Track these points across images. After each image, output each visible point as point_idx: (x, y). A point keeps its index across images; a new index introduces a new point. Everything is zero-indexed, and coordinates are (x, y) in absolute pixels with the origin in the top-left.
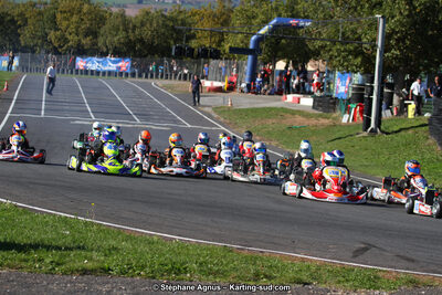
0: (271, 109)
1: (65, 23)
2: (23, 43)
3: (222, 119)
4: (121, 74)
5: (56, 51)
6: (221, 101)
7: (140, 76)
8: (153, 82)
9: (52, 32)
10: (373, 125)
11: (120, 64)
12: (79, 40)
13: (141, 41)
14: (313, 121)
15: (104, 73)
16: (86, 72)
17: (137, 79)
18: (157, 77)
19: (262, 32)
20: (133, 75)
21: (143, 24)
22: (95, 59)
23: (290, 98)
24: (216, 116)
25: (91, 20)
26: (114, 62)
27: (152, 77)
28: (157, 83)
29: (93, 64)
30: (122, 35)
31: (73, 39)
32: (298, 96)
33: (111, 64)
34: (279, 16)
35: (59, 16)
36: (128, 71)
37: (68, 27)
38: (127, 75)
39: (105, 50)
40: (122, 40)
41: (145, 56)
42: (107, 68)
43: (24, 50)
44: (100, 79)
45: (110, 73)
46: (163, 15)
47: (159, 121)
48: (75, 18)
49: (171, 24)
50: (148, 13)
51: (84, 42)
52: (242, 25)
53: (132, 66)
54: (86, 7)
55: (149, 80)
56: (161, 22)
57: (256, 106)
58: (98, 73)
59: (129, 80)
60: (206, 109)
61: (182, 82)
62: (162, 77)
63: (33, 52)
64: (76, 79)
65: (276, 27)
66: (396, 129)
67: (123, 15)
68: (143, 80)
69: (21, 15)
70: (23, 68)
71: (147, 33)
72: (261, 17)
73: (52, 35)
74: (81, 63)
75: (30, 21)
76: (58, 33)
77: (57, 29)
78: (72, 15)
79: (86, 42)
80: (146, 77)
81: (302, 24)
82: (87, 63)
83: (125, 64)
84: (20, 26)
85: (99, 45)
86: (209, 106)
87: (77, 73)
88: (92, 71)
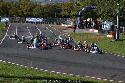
0: (85, 33)
1: (23, 8)
2: (10, 14)
4: (40, 23)
5: (20, 16)
6: (71, 30)
7: (46, 23)
8: (50, 25)
9: (19, 10)
10: (116, 38)
11: (39, 20)
12: (27, 13)
13: (46, 13)
14: (98, 37)
15: (35, 23)
16: (29, 22)
17: (45, 24)
19: (83, 10)
20: (44, 23)
21: (46, 8)
22: (32, 18)
23: (91, 30)
25: (31, 7)
26: (38, 19)
27: (49, 24)
28: (51, 26)
29: (32, 20)
30: (40, 11)
31: (25, 13)
32: (94, 29)
33: (37, 20)
34: (88, 5)
35: (21, 5)
36: (42, 22)
37: (24, 9)
38: (42, 23)
39: (35, 16)
41: (47, 17)
43: (11, 16)
44: (34, 24)
46: (52, 5)
47: (51, 37)
48: (26, 6)
49: (55, 8)
50: (48, 4)
52: (77, 8)
53: (43, 20)
54: (29, 3)
55: (48, 25)
56: (52, 7)
57: (81, 32)
58: (33, 22)
59: (42, 25)
60: (66, 33)
61: (58, 25)
62: (52, 24)
63: (13, 16)
64: (26, 24)
65: (87, 8)
66: (124, 39)
67: (40, 5)
68: (47, 25)
69: (10, 5)
70: (10, 21)
71: (48, 10)
72: (82, 5)
73: (19, 11)
74: (27, 20)
75: (12, 7)
76: (21, 10)
77: (20, 10)
78: (25, 5)
79: (29, 13)
80: (48, 24)
81: (95, 7)
82: (29, 20)
83: (41, 20)
84: (9, 9)
85: (33, 14)
86: (67, 32)
87: (26, 23)
88: (31, 22)
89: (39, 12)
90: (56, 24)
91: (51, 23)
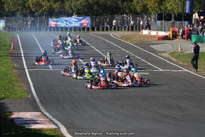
2: (7, 9)
3: (181, 63)
4: (84, 29)
5: (32, 14)
6: (171, 47)
7: (98, 29)
11: (82, 21)
12: (51, 5)
13: (97, 3)
15: (71, 29)
16: (57, 28)
17: (96, 32)
18: (111, 30)
20: (93, 29)
22: (63, 18)
24: (175, 60)
29: (63, 22)
31: (46, 5)
33: (74, 21)
36: (89, 26)
38: (88, 29)
39: (70, 11)
40: (83, 4)
41: (101, 14)
42: (72, 25)
45: (75, 28)
51: (54, 6)
53: (92, 22)
55: (105, 33)
58: (66, 29)
60: (164, 55)
61: (134, 33)
74: (52, 22)
79: (56, 6)
80: (103, 30)
82: (57, 22)
83: (86, 21)
85: (66, 8)
86: (165, 52)
87: (50, 30)
88: (62, 28)
89: (79, 2)
90: (125, 30)
91: (111, 28)
